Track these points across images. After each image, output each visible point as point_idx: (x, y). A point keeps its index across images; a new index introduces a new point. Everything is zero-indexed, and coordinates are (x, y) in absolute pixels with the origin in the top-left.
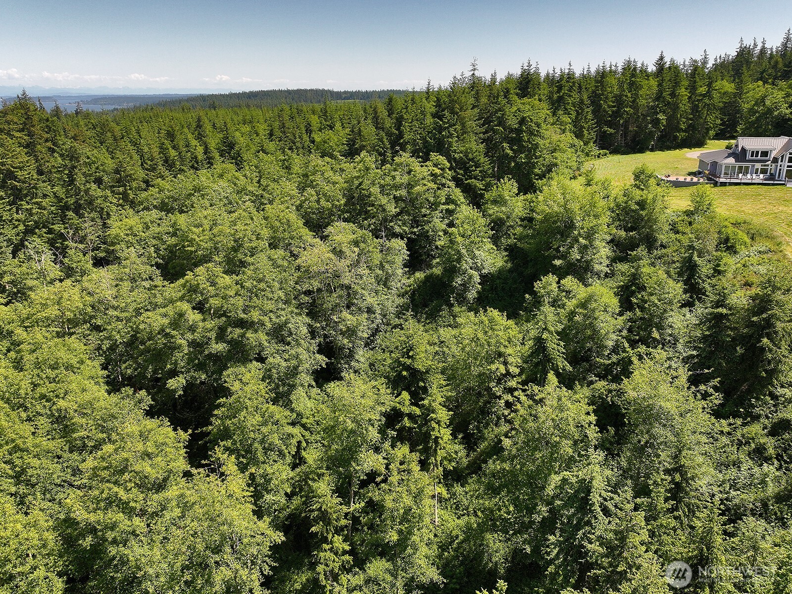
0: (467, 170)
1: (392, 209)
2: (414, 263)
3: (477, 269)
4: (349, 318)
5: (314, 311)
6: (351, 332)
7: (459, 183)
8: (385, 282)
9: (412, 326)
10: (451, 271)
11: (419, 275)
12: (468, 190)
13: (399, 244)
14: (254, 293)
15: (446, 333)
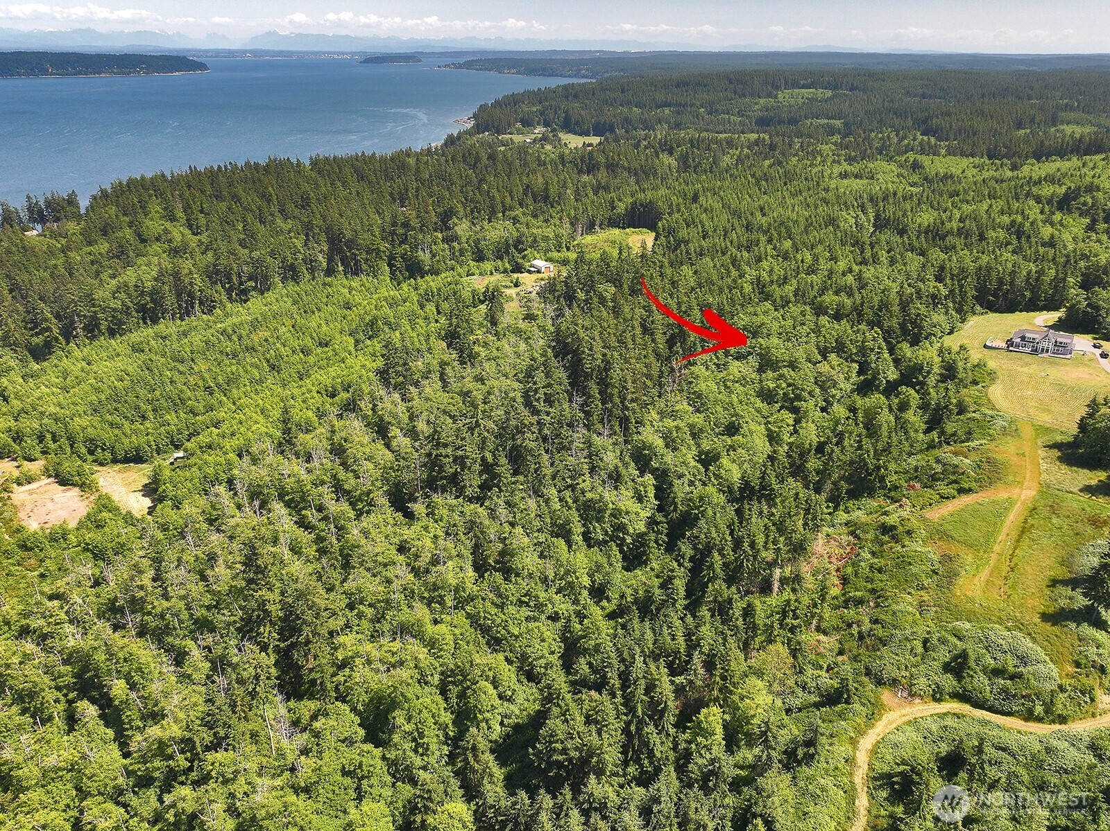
0: (890, 334)
1: (855, 351)
2: (859, 373)
3: (885, 378)
4: (834, 391)
5: (821, 387)
6: (833, 396)
7: (885, 340)
8: (847, 379)
9: (856, 397)
10: (875, 378)
11: (862, 378)
12: (888, 343)
13: (856, 366)
14: (804, 380)
15: (867, 400)
